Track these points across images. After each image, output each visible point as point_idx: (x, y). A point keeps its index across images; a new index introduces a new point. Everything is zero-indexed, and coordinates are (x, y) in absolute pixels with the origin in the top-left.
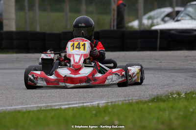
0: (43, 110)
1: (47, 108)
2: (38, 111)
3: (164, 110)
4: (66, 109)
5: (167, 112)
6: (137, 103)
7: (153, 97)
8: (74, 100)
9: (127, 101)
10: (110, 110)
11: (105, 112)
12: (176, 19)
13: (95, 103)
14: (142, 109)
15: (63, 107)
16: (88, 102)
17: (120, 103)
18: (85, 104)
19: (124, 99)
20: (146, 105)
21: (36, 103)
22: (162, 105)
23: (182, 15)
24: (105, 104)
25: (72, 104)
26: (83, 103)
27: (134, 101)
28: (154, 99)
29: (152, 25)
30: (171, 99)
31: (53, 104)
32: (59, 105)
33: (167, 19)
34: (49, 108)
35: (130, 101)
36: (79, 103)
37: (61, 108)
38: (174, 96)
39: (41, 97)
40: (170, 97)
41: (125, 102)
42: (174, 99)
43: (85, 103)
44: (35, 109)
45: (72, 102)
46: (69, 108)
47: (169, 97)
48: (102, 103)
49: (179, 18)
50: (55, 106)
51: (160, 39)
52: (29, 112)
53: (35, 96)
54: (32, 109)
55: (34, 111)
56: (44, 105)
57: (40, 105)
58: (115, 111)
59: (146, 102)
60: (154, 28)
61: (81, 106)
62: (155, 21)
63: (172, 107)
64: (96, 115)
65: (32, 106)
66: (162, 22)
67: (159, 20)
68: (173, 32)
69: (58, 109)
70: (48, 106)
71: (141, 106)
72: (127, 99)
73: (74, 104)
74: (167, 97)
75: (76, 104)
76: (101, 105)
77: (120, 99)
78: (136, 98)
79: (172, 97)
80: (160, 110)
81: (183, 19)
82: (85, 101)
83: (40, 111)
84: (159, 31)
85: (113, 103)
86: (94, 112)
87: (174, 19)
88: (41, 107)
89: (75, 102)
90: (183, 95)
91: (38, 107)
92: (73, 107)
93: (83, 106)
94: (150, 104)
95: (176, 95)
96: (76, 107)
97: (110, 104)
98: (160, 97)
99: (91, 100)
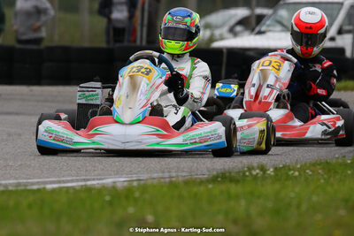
0: (11, 191)
1: (19, 188)
2: (3, 192)
3: (237, 197)
4: (53, 191)
5: (243, 203)
6: (187, 183)
7: (215, 173)
8: (68, 176)
9: (167, 180)
10: (137, 194)
11: (127, 197)
12: (257, 29)
13: (109, 181)
14: (196, 195)
15: (49, 187)
16: (94, 180)
17: (155, 181)
18: (89, 183)
19: (161, 175)
20: (202, 188)
22: (233, 188)
23: (268, 22)
24: (126, 184)
26: (85, 180)
27: (180, 179)
28: (217, 177)
29: (212, 39)
30: (248, 179)
31: (29, 181)
32: (38, 183)
33: (239, 28)
34: (23, 188)
35: (174, 179)
36: (77, 181)
37: (44, 188)
38: (254, 173)
39: (6, 167)
40: (247, 174)
41: (162, 180)
42: (255, 177)
43: (88, 180)
45: (64, 179)
46: (60, 189)
47: (244, 174)
48: (120, 181)
49: (263, 29)
50: (33, 184)
51: (227, 65)
56: (11, 181)
57: (3, 182)
58: (147, 196)
59: (201, 182)
60: (216, 45)
61: (82, 186)
62: (217, 33)
63: (252, 194)
64: (110, 203)
66: (230, 35)
67: (224, 30)
68: (251, 53)
69: (39, 190)
70: (20, 184)
71: (195, 189)
72: (167, 175)
73: (68, 181)
74: (241, 174)
75: (72, 181)
76: (119, 185)
77: (155, 175)
78: (184, 174)
79: (251, 174)
80: (230, 197)
81: (270, 31)
82: (88, 177)
83: (6, 192)
84: (225, 51)
85: (142, 182)
86: (107, 198)
87: (253, 30)
89: (70, 178)
90: (271, 171)
92: (68, 188)
93: (86, 185)
94: (210, 186)
95: (258, 171)
96: (73, 188)
97: (135, 184)
98: (227, 174)
99: (99, 175)
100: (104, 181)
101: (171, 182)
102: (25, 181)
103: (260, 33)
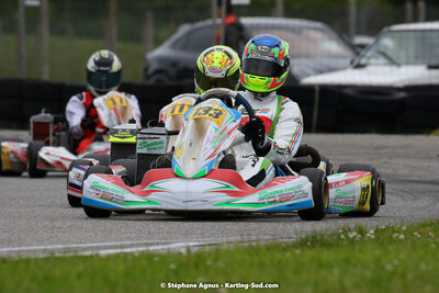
0: (58, 259)
1: (68, 255)
2: (47, 260)
3: (330, 266)
4: (109, 257)
5: (336, 271)
6: (268, 248)
7: (304, 236)
9: (246, 244)
10: (209, 262)
11: (196, 266)
12: (356, 62)
14: (280, 262)
15: (103, 253)
16: (158, 244)
17: (232, 247)
18: (151, 248)
19: (239, 238)
20: (288, 254)
21: (40, 242)
22: (326, 255)
23: (369, 54)
25: (122, 247)
26: (147, 245)
27: (262, 243)
28: (307, 240)
30: (345, 243)
31: (80, 245)
32: (91, 248)
34: (71, 254)
35: (254, 244)
36: (138, 245)
37: (97, 255)
38: (352, 235)
39: (52, 228)
40: (343, 236)
41: (241, 244)
42: (352, 241)
43: (151, 244)
44: (41, 256)
45: (122, 243)
46: (117, 255)
47: (339, 237)
49: (363, 61)
50: (84, 249)
51: (320, 105)
52: (28, 261)
53: (40, 225)
54: (32, 256)
55: (37, 260)
56: (59, 246)
57: (49, 247)
58: (221, 264)
59: (286, 248)
60: (307, 81)
61: (143, 252)
63: (347, 261)
64: (176, 272)
65: (32, 248)
68: (348, 91)
69: (91, 257)
70: (69, 250)
71: (279, 256)
72: (246, 238)
73: (128, 246)
74: (335, 237)
75: (132, 246)
77: (232, 239)
78: (266, 237)
79: (346, 236)
80: (321, 265)
81: (371, 64)
82: (151, 241)
83: (52, 260)
84: (317, 88)
85: (215, 247)
86: (173, 266)
87: (352, 62)
88: (52, 252)
89: (129, 243)
90: (371, 234)
91: (45, 250)
92: (126, 254)
93: (148, 251)
94: (298, 252)
95: (355, 233)
96: (132, 254)
97: (207, 249)
98: (318, 238)
99: (164, 239)
100: (170, 246)
101: (251, 247)
102: (75, 246)
103: (359, 66)
